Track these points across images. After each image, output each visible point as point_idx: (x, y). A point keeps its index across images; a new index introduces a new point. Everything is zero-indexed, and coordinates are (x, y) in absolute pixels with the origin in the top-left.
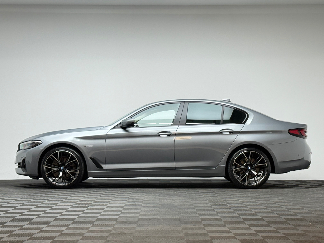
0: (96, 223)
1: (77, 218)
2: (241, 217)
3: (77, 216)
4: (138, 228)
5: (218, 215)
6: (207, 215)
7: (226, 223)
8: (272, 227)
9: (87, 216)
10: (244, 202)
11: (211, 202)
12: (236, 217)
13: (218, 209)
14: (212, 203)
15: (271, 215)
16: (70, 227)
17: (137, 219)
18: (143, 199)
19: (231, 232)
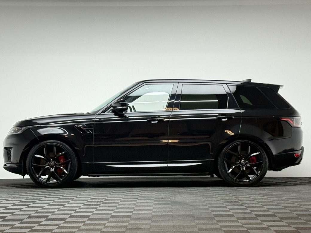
0: (111, 219)
1: (92, 215)
2: (254, 213)
3: (92, 214)
4: (153, 224)
5: (230, 212)
6: (219, 211)
7: (239, 218)
8: (283, 222)
9: (101, 213)
10: (255, 199)
11: (223, 199)
12: (248, 213)
13: (230, 206)
14: (224, 201)
15: (284, 211)
16: (86, 223)
17: (150, 216)
18: (154, 197)
19: (244, 227)
